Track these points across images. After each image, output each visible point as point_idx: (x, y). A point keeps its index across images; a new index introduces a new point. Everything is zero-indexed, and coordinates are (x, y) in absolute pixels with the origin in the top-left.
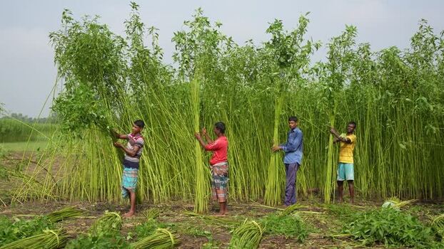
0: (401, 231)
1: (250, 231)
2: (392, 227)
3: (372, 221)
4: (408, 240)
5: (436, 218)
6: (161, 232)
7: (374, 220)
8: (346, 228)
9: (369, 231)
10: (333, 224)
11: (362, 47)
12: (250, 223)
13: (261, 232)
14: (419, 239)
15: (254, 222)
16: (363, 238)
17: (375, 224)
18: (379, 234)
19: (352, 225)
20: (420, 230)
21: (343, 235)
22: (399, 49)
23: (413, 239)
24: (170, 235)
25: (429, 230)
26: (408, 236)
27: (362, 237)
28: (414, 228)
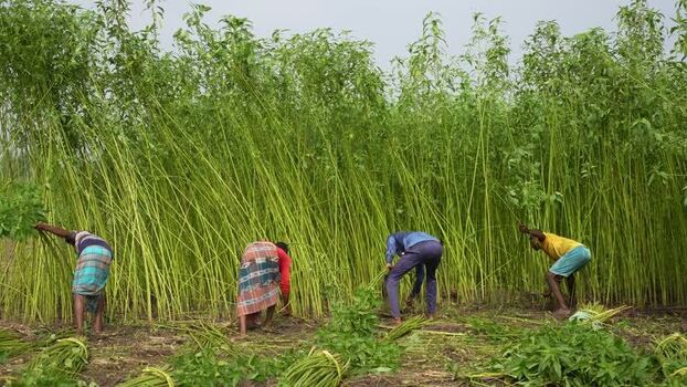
0: (595, 365)
1: (317, 369)
2: (579, 359)
3: (542, 348)
4: (606, 382)
5: (663, 341)
6: (150, 374)
7: (546, 346)
8: (494, 361)
9: (537, 366)
10: (478, 353)
11: (542, 27)
12: (319, 354)
13: (339, 370)
14: (627, 379)
15: (326, 352)
16: (527, 380)
17: (548, 352)
18: (554, 373)
19: (509, 355)
20: (629, 362)
21: (490, 375)
22: (607, 32)
23: (616, 379)
24: (168, 378)
25: (645, 362)
26: (607, 375)
27: (524, 377)
28: (620, 358)
